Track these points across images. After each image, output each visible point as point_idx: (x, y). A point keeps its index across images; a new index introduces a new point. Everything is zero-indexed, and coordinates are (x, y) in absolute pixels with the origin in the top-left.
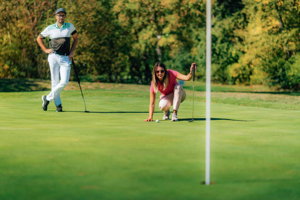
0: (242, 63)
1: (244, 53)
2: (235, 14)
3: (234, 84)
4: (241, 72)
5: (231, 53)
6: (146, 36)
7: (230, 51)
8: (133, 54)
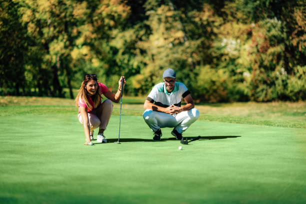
0: (144, 74)
1: (145, 64)
2: (137, 27)
3: (136, 95)
4: (143, 83)
5: (132, 65)
6: (57, 47)
7: (131, 63)
8: (44, 66)
